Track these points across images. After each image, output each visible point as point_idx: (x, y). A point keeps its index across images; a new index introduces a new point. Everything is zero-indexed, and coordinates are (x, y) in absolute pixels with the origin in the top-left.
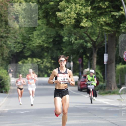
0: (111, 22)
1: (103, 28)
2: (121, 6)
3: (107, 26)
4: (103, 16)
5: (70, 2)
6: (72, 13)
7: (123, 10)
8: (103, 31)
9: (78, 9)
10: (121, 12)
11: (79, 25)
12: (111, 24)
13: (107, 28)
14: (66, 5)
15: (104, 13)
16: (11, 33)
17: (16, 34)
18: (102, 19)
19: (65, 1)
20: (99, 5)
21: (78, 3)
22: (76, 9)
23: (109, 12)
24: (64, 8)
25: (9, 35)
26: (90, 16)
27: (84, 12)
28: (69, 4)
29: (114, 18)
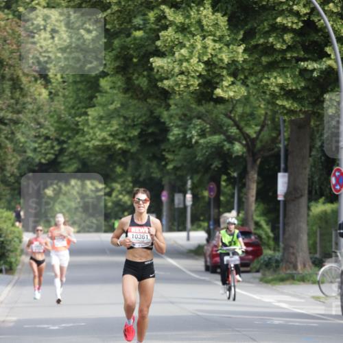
0: (299, 88)
1: (277, 104)
2: (326, 46)
3: (287, 99)
4: (279, 70)
5: (188, 30)
6: (194, 60)
7: (332, 56)
8: (275, 113)
9: (209, 51)
10: (325, 62)
11: (212, 93)
12: (298, 92)
13: (287, 104)
14: (178, 38)
15: (280, 62)
16: (26, 111)
17: (41, 115)
18: (275, 78)
19: (175, 28)
20: (268, 42)
21: (209, 35)
22: (204, 50)
23: (294, 61)
24: (173, 48)
25: (21, 115)
26: (243, 69)
27: (226, 60)
28: (185, 36)
29: (307, 76)
